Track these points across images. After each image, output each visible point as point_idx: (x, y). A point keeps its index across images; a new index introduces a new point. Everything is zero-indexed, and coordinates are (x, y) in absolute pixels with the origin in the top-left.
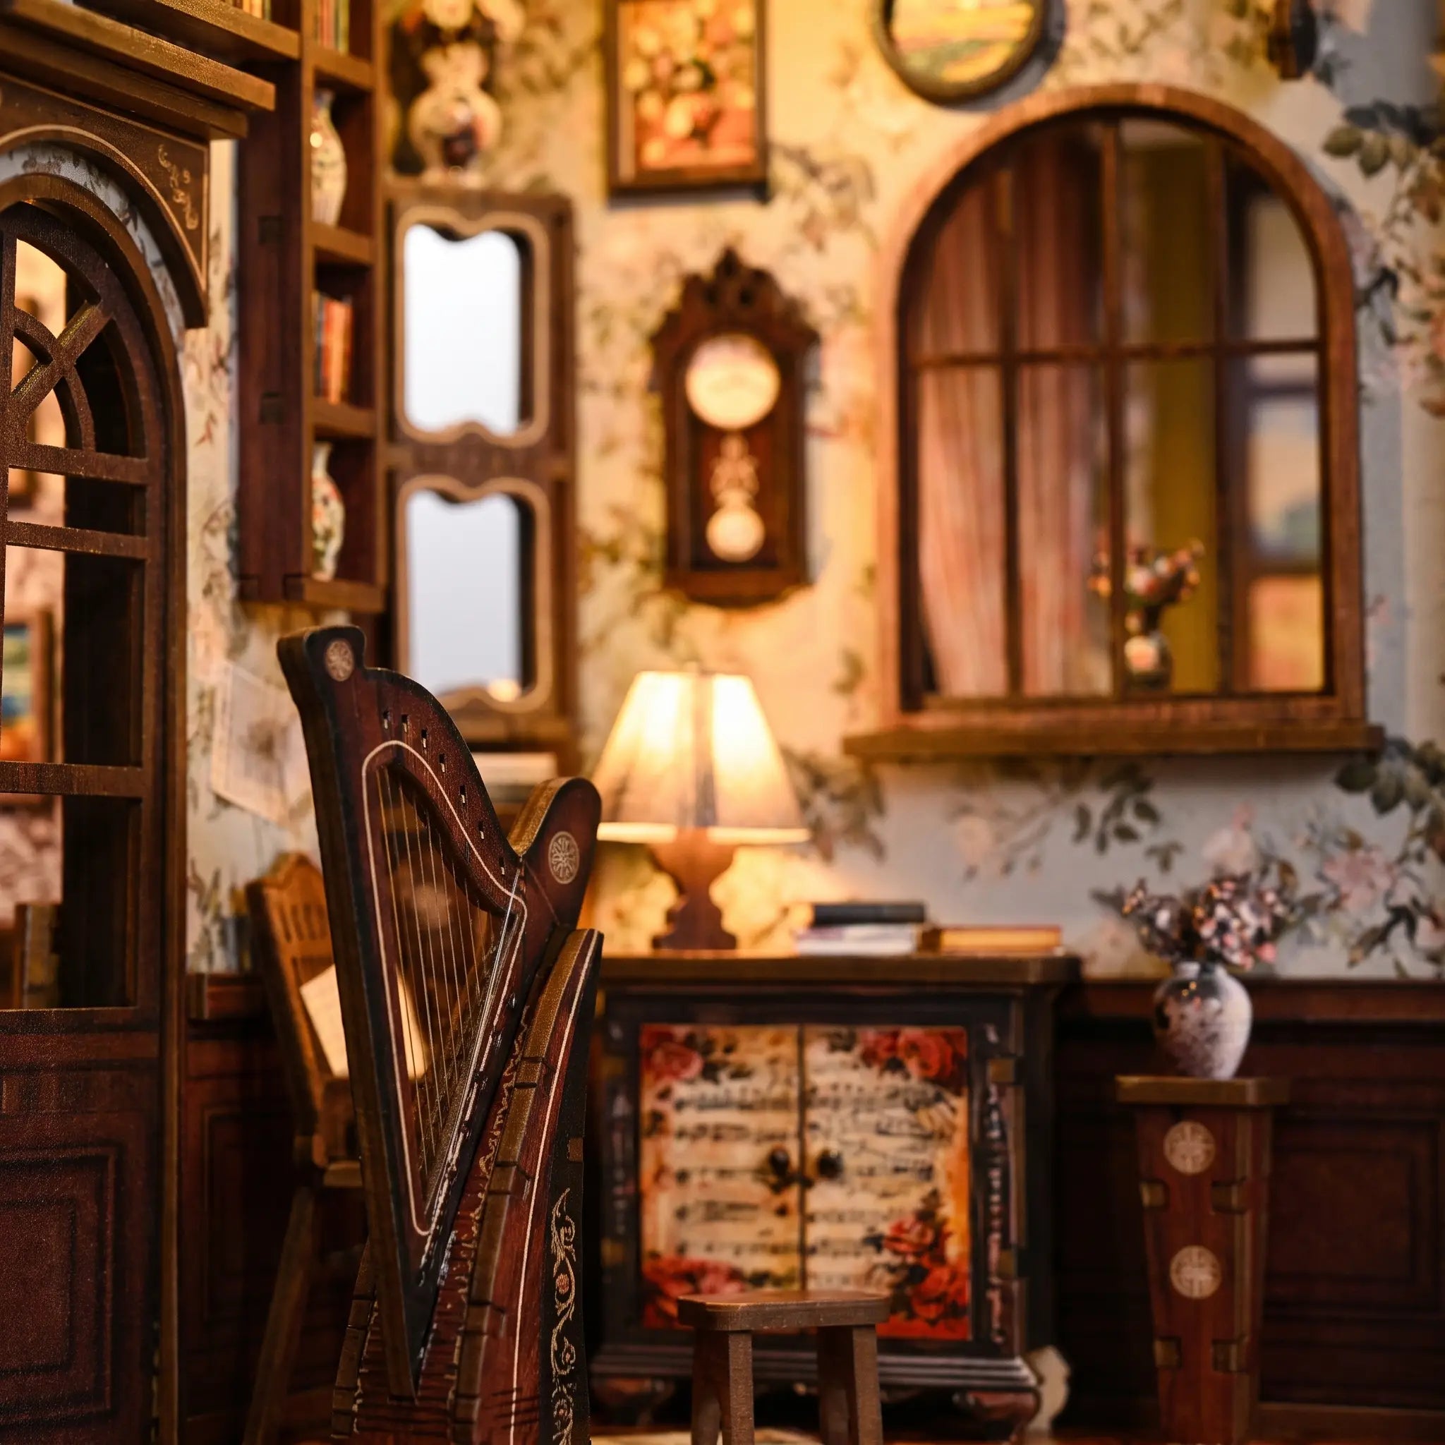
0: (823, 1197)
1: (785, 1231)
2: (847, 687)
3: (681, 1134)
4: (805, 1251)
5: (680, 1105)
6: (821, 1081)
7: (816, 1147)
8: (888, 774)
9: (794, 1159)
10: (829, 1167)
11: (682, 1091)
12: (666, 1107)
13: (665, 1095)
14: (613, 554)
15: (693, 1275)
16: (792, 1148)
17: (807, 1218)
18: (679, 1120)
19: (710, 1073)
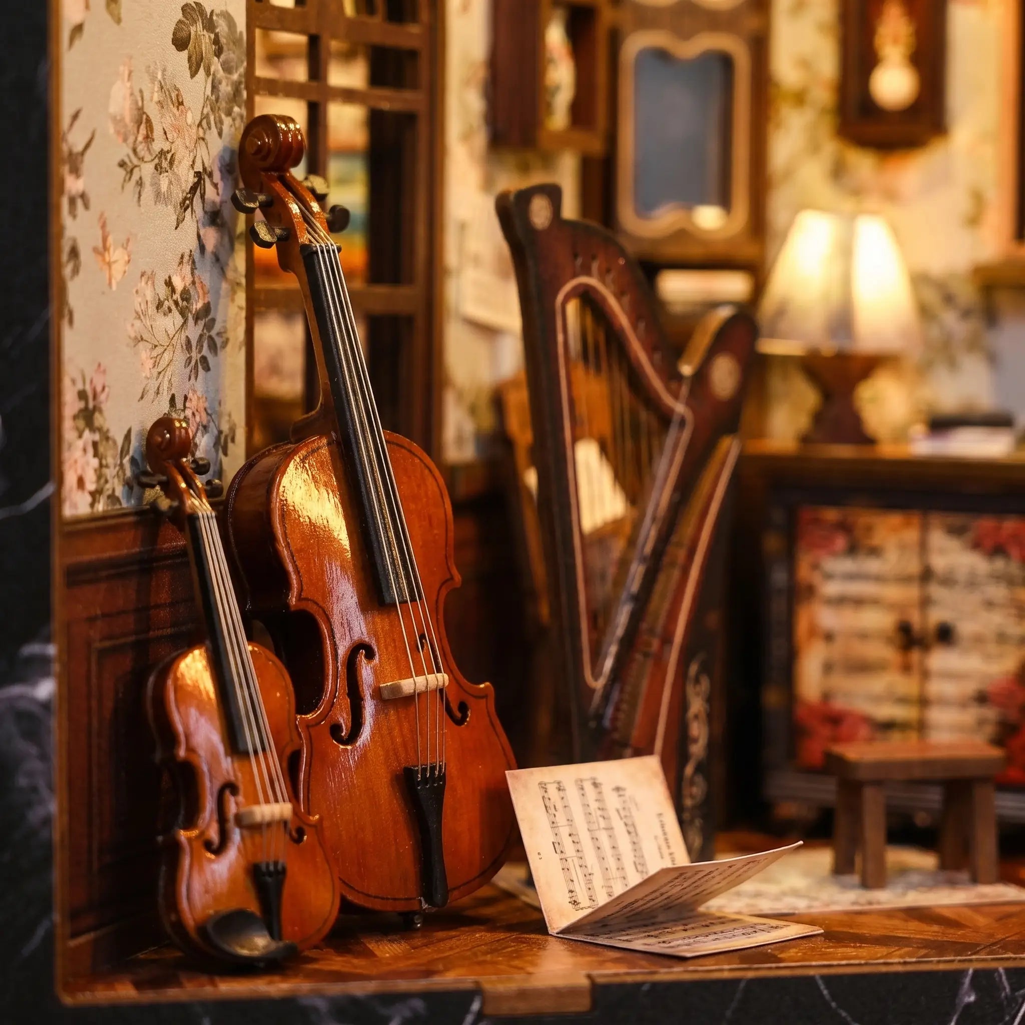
0: (941, 659)
1: (907, 685)
2: (974, 220)
3: (829, 601)
4: (924, 703)
5: (828, 577)
6: (939, 563)
7: (936, 616)
8: (1003, 299)
9: (916, 625)
10: (945, 635)
11: (829, 565)
12: (816, 577)
13: (816, 566)
14: (800, 98)
15: (835, 719)
16: (914, 616)
17: (925, 675)
18: (827, 589)
19: (853, 550)
